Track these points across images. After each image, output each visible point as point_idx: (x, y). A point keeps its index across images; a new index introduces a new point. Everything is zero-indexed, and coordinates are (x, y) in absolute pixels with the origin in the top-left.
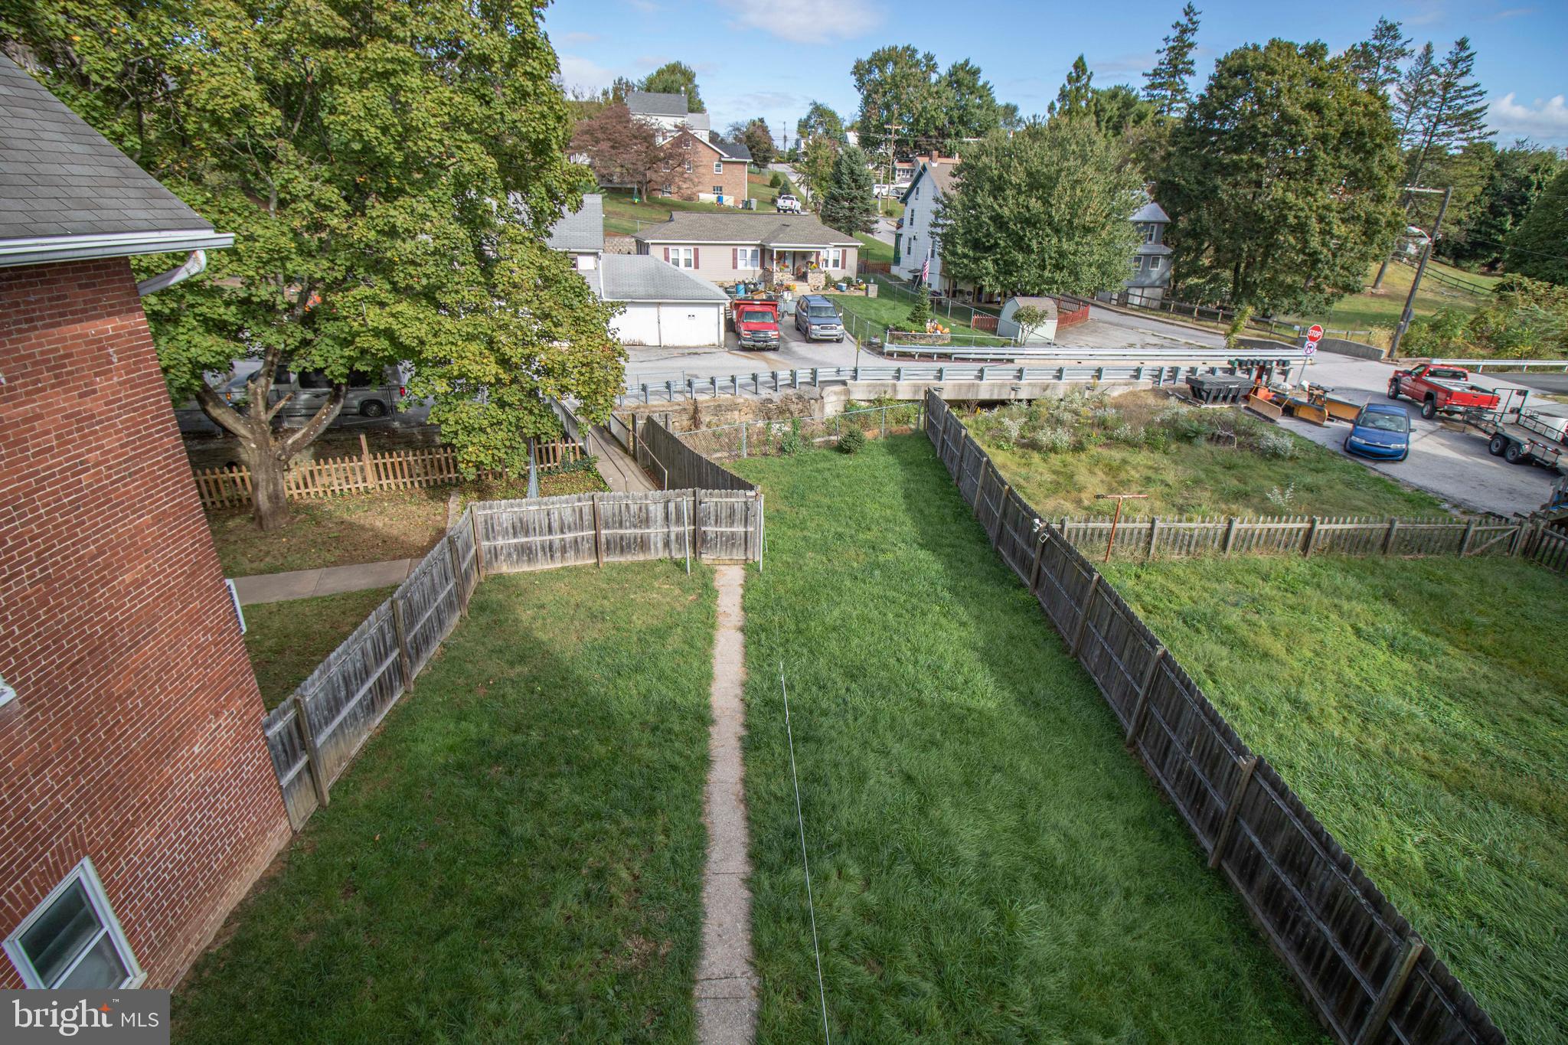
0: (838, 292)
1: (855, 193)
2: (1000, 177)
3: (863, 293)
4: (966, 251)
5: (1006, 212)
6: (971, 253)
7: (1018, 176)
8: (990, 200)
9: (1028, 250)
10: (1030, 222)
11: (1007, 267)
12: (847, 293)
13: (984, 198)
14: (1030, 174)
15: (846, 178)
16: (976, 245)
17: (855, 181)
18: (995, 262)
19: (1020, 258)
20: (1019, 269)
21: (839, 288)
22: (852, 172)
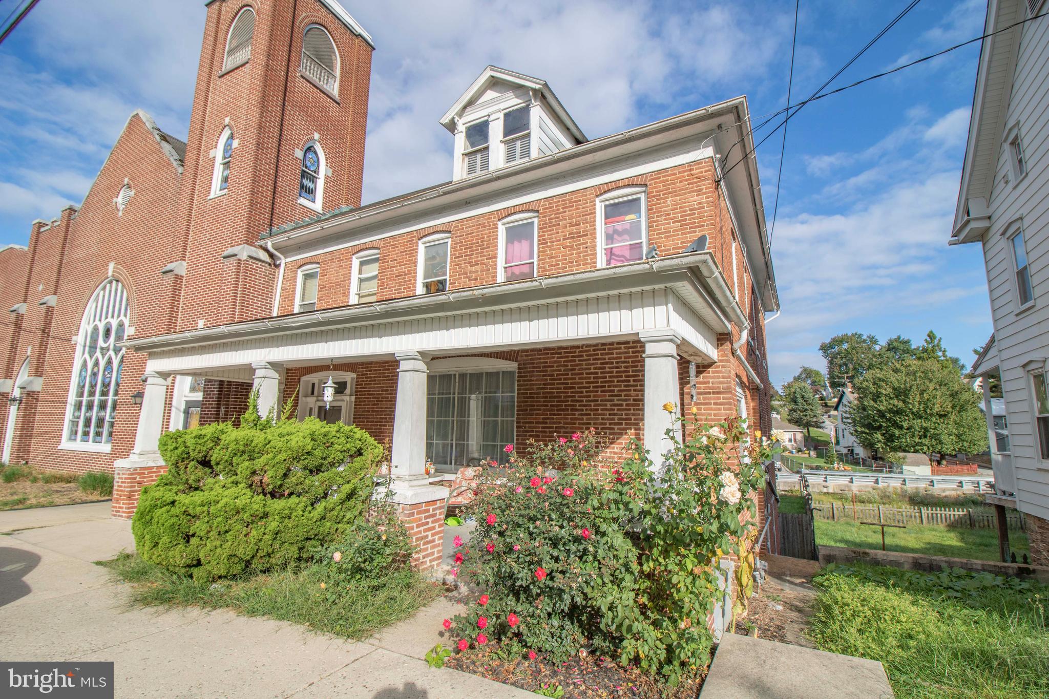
0: (790, 455)
1: (806, 407)
2: (877, 391)
3: (807, 456)
4: (863, 429)
5: (882, 408)
6: (867, 431)
7: (886, 390)
8: (872, 403)
9: (901, 428)
10: (899, 412)
11: (890, 438)
12: (797, 455)
13: (869, 402)
14: (894, 389)
15: (800, 400)
16: (869, 426)
17: (806, 401)
18: (883, 435)
19: (897, 432)
20: (899, 438)
21: (791, 452)
22: (803, 397)
